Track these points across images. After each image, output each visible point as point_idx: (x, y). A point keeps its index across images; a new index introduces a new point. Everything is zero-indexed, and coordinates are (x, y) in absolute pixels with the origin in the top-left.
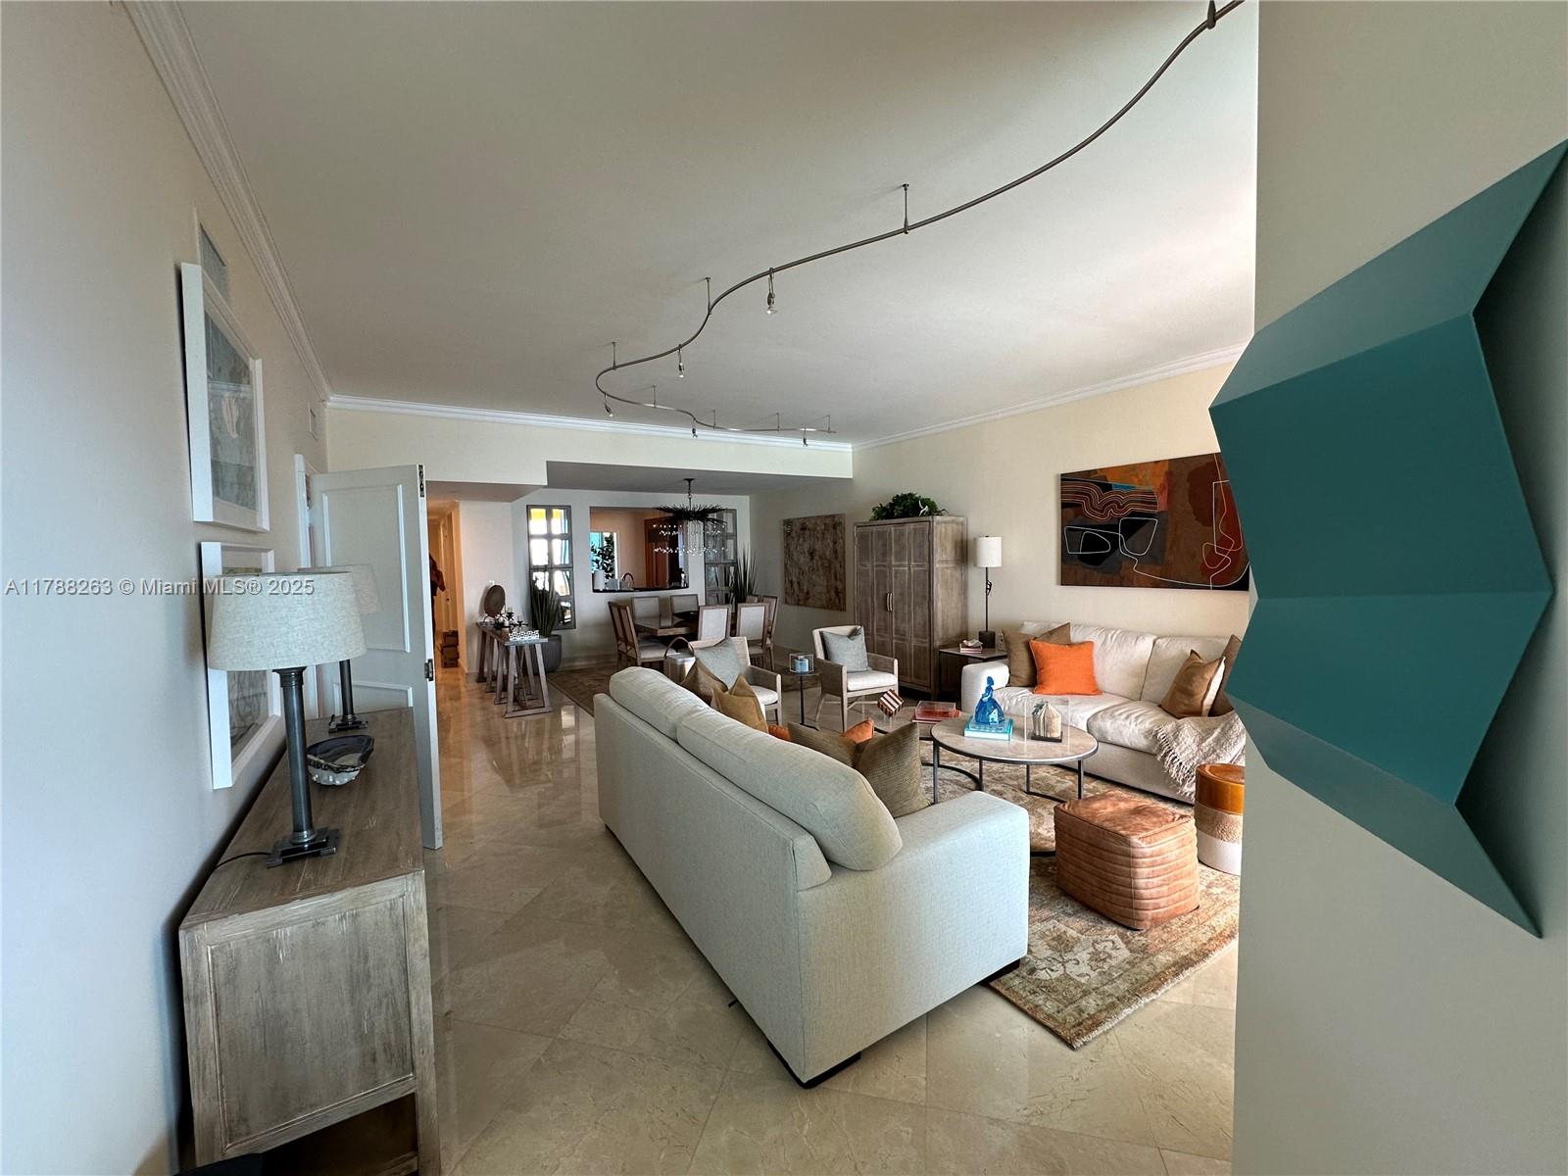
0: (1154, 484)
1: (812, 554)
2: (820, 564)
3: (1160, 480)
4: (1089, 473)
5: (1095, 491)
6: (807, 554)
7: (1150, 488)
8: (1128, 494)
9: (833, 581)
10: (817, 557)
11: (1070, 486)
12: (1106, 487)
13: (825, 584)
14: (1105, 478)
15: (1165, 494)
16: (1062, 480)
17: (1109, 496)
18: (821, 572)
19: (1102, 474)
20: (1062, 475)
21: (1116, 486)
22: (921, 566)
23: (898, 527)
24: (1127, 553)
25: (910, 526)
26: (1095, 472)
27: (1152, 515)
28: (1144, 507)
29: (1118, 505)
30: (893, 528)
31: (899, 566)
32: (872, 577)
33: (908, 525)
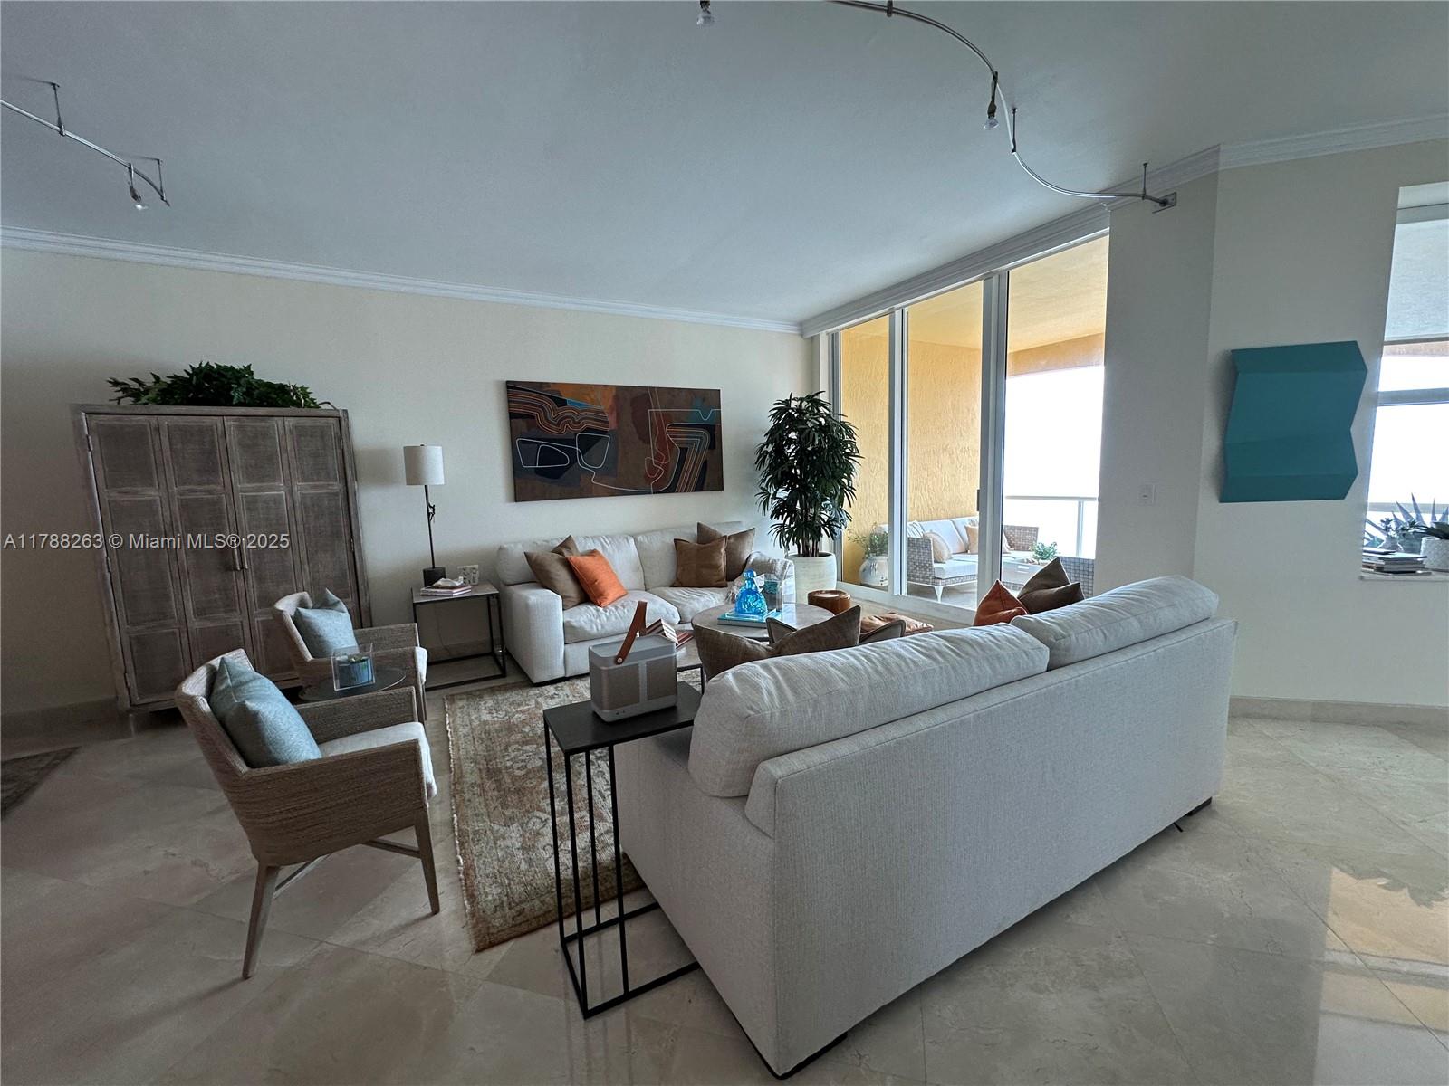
0: (605, 405)
3: (610, 402)
4: (541, 385)
5: (549, 406)
7: (603, 408)
8: (583, 411)
11: (518, 396)
12: (561, 403)
14: (559, 393)
15: (615, 415)
16: (508, 387)
17: (565, 412)
19: (557, 389)
20: (508, 382)
21: (571, 402)
22: (322, 487)
23: (248, 423)
24: (585, 466)
25: (282, 423)
26: (547, 384)
27: (605, 432)
28: (597, 425)
29: (574, 420)
30: (229, 422)
31: (260, 489)
32: (167, 514)
33: (280, 421)
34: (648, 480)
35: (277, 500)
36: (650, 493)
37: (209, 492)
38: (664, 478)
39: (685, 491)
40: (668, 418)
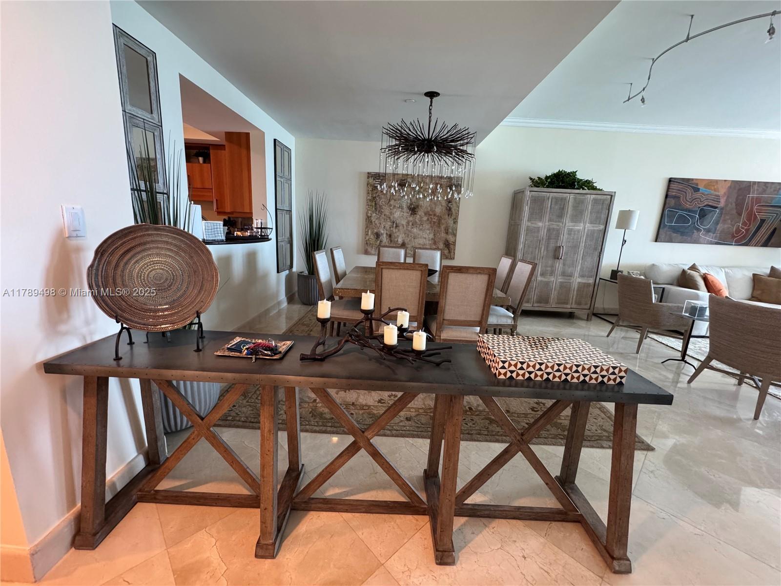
0: (722, 192)
1: (413, 209)
2: (425, 218)
3: (725, 190)
4: (688, 180)
5: (689, 191)
6: (405, 209)
7: (720, 193)
8: (707, 195)
9: (443, 235)
10: (421, 213)
11: (674, 186)
12: (697, 190)
13: (431, 236)
14: (697, 184)
15: (725, 198)
16: (670, 181)
17: (697, 195)
18: (427, 226)
19: (696, 182)
20: (670, 178)
21: (702, 190)
22: (596, 227)
23: (578, 196)
24: (699, 226)
25: (590, 197)
26: (692, 180)
27: (716, 208)
28: (712, 203)
29: (701, 200)
30: (572, 196)
31: (574, 226)
32: (542, 233)
33: (589, 196)
34: (733, 237)
35: (579, 231)
36: (732, 245)
37: (558, 225)
38: (744, 237)
39: (755, 246)
40: (758, 200)
